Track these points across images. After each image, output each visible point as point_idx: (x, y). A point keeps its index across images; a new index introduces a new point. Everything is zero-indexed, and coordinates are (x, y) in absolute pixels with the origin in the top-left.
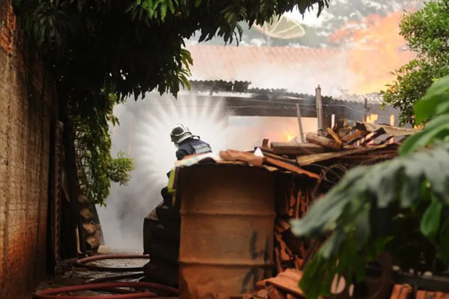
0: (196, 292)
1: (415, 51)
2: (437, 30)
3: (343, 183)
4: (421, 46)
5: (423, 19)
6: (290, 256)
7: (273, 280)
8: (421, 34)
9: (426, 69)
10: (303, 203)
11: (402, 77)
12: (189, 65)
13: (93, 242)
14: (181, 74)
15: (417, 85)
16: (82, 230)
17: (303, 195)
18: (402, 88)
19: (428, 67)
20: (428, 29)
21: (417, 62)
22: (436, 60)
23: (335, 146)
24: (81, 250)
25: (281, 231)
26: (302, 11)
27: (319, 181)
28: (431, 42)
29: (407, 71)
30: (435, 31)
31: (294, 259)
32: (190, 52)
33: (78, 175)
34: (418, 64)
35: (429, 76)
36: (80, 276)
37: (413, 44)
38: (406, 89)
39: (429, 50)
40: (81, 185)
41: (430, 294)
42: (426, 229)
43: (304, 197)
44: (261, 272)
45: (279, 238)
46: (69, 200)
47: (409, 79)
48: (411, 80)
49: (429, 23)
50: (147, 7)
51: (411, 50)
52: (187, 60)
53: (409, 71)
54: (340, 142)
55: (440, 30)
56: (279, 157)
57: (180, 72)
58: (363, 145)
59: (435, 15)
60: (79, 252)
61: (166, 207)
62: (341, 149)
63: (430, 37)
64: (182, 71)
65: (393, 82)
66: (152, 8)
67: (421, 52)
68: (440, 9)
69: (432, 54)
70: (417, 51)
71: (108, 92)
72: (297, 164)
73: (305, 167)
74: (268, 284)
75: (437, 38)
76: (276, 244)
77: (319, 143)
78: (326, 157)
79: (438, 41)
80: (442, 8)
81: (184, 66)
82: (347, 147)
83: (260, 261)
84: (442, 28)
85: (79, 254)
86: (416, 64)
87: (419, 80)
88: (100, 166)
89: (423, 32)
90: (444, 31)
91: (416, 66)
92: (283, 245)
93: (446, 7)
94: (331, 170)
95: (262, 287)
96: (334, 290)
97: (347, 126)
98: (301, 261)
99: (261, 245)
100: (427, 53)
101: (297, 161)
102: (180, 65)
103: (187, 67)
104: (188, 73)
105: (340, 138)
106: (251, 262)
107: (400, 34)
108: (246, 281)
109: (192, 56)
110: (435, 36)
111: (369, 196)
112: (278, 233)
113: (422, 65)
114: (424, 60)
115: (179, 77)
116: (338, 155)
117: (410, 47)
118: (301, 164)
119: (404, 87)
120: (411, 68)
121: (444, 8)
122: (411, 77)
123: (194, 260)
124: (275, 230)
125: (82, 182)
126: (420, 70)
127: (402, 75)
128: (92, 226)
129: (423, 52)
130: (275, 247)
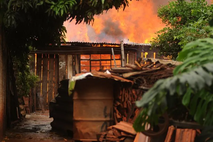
0: (81, 132)
1: (165, 23)
2: (175, 14)
3: (155, 86)
4: (168, 21)
5: (168, 9)
6: (120, 116)
7: (115, 126)
8: (168, 16)
9: (170, 32)
10: (125, 93)
11: (160, 35)
12: (65, 33)
13: (23, 113)
14: (61, 37)
15: (166, 39)
16: (19, 108)
17: (125, 90)
18: (160, 40)
19: (171, 31)
20: (171, 13)
21: (166, 28)
22: (175, 27)
23: (139, 69)
24: (19, 117)
25: (116, 105)
26: (117, 8)
27: (133, 84)
28: (172, 19)
29: (162, 32)
30: (174, 14)
31: (122, 117)
32: (65, 27)
33: (16, 83)
34: (167, 29)
35: (172, 35)
36: (21, 128)
37: (164, 20)
38: (162, 41)
39: (171, 23)
40: (17, 87)
41: (182, 130)
42: (185, 102)
43: (125, 91)
44: (108, 123)
45: (116, 109)
46: (13, 95)
47: (163, 36)
48: (164, 36)
49: (171, 11)
50: (55, 10)
51: (163, 23)
52: (64, 31)
53: (163, 32)
54: (141, 67)
55: (176, 14)
56: (114, 74)
57: (61, 36)
58: (150, 68)
59: (174, 7)
60: (18, 118)
61: (60, 97)
62: (141, 70)
63: (172, 17)
64: (62, 36)
65: (156, 37)
66: (57, 10)
67: (168, 24)
68: (176, 5)
69: (173, 25)
70: (166, 23)
71: (28, 45)
72: (122, 77)
73: (127, 78)
74: (113, 128)
75: (175, 17)
76: (115, 111)
77: (131, 68)
78: (135, 73)
79: (176, 19)
80: (177, 4)
81: (63, 34)
82: (143, 69)
83: (108, 119)
84: (177, 13)
85: (19, 119)
86: (166, 29)
87: (168, 37)
88: (26, 79)
89: (168, 15)
90: (178, 14)
91: (166, 30)
92: (117, 112)
93: (179, 3)
94: (138, 80)
95: (110, 130)
96: (146, 129)
97: (144, 60)
98: (125, 118)
99: (108, 111)
100: (170, 24)
101: (122, 75)
102: (61, 33)
103: (64, 34)
104: (65, 37)
105: (141, 65)
106: (105, 119)
107: (158, 16)
108: (102, 127)
109: (66, 29)
110: (174, 17)
111: (166, 90)
112: (115, 106)
113: (169, 30)
114: (169, 28)
115: (61, 39)
116: (140, 73)
117: (163, 22)
118: (125, 77)
119: (161, 40)
120: (164, 31)
121: (178, 4)
122: (164, 35)
123: (80, 119)
124: (114, 105)
125: (17, 86)
126: (168, 32)
127: (160, 34)
128: (22, 106)
129: (169, 24)
130: (114, 113)
